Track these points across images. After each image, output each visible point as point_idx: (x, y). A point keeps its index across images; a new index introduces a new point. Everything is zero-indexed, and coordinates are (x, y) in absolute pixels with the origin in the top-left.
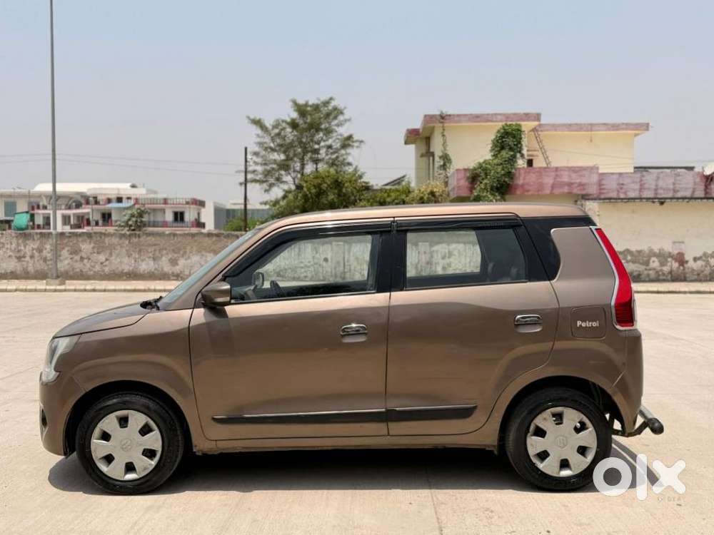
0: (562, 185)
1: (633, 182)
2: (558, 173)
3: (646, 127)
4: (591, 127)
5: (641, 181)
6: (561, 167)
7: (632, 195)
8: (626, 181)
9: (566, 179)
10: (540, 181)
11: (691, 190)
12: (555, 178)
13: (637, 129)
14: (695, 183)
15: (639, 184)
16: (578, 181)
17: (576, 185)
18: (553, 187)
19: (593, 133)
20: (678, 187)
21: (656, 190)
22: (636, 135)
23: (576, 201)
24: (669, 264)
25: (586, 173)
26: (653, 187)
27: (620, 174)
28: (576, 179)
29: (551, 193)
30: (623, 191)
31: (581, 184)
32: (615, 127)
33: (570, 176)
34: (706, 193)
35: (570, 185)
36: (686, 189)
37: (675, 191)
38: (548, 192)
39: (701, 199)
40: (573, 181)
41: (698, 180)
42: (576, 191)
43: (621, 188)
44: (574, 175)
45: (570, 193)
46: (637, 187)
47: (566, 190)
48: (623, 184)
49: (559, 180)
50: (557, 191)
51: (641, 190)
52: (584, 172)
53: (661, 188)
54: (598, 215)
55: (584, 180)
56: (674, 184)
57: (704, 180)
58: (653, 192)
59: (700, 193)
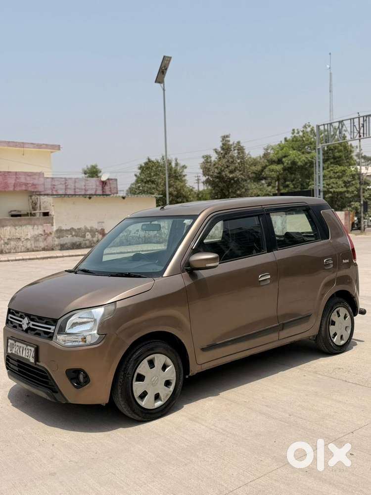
0: (21, 184)
1: (61, 184)
2: (17, 176)
3: (58, 147)
4: (22, 145)
5: (66, 183)
6: (19, 172)
7: (61, 192)
8: (56, 183)
9: (23, 180)
10: (5, 181)
11: (95, 190)
12: (15, 180)
13: (53, 149)
14: (97, 186)
15: (64, 185)
16: (31, 182)
17: (30, 185)
18: (15, 186)
19: (25, 149)
20: (87, 187)
21: (75, 189)
22: (52, 152)
23: (31, 196)
24: (97, 236)
25: (37, 177)
26: (73, 187)
27: (52, 178)
28: (30, 180)
29: (14, 190)
30: (55, 189)
31: (33, 185)
32: (39, 146)
33: (26, 179)
34: (103, 192)
35: (26, 184)
36: (92, 189)
37: (86, 190)
38: (11, 189)
39: (100, 195)
40: (28, 182)
41: (98, 183)
42: (31, 189)
43: (54, 188)
44: (28, 178)
45: (26, 190)
46: (64, 187)
47: (24, 188)
48: (54, 185)
49: (18, 181)
50: (18, 189)
51: (66, 189)
52: (34, 176)
53: (78, 188)
54: (53, 206)
55: (36, 182)
56: (85, 186)
57: (101, 184)
58: (73, 191)
59: (99, 192)
